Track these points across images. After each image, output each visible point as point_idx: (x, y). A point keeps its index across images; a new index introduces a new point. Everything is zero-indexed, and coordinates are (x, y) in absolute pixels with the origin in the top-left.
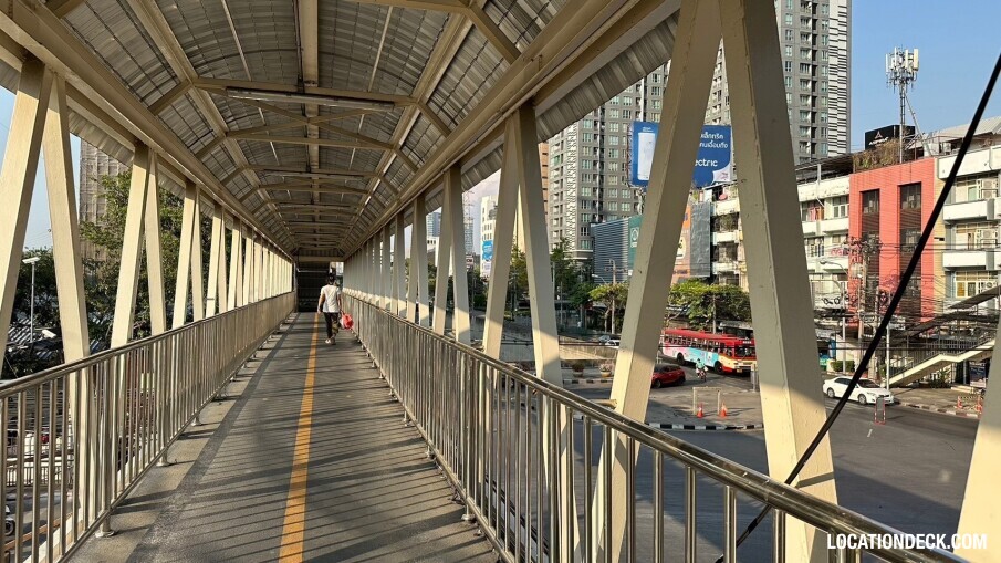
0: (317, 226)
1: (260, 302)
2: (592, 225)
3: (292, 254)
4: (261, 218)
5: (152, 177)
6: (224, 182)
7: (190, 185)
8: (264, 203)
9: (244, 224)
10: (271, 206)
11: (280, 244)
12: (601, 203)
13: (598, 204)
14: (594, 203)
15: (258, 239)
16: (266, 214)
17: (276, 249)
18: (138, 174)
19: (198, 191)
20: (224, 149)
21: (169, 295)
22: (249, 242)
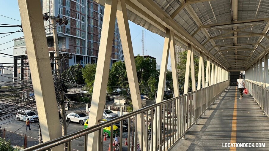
0: (236, 61)
1: (220, 83)
3: (229, 69)
4: (219, 60)
5: (192, 52)
6: (209, 51)
7: (201, 53)
8: (220, 56)
9: (215, 62)
10: (222, 56)
11: (225, 66)
15: (219, 66)
16: (221, 58)
17: (224, 68)
18: (189, 52)
19: (203, 54)
20: (210, 42)
22: (216, 66)
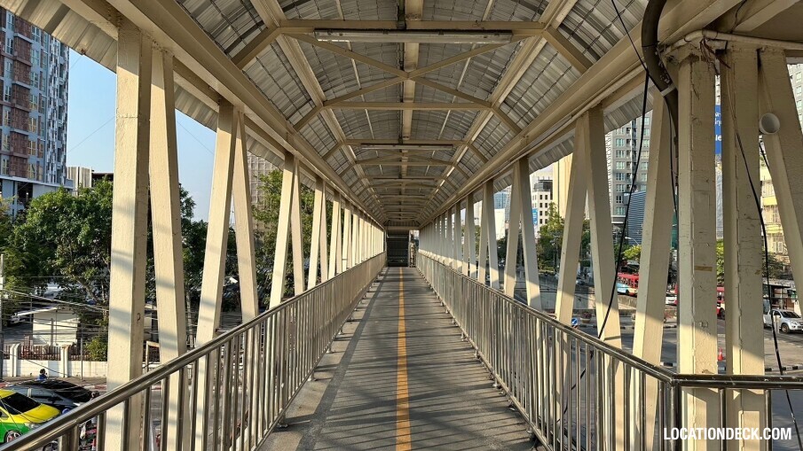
2: (625, 195)
3: (384, 225)
12: (635, 175)
13: (631, 177)
14: (628, 175)
15: (361, 214)
18: (287, 176)
20: (320, 117)
21: (306, 255)
